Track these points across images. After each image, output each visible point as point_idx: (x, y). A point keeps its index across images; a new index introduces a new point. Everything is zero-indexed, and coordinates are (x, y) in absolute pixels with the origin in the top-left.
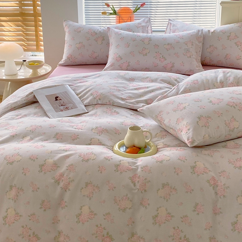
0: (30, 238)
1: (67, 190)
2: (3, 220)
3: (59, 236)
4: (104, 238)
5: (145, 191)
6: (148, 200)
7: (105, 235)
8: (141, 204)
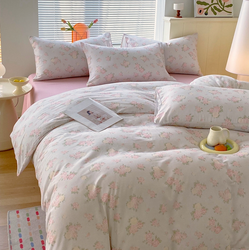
0: (153, 242)
1: (180, 192)
2: (127, 231)
3: (174, 235)
4: (215, 228)
5: (240, 182)
6: (244, 189)
7: (217, 226)
8: (239, 194)
